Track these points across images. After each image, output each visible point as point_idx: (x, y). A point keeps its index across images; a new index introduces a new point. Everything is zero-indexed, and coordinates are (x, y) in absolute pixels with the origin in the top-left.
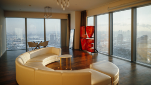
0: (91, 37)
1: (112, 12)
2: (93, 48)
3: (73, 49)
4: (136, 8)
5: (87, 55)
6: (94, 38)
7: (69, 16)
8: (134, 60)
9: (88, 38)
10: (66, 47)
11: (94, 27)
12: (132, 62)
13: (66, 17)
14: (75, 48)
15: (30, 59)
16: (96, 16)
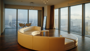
1: (70, 6)
4: (84, 4)
8: (84, 34)
12: (82, 35)
16: (60, 8)
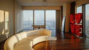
0: (79, 23)
2: (81, 32)
3: (64, 32)
5: (75, 38)
6: (82, 23)
7: (62, 7)
9: (76, 24)
10: (59, 30)
11: (82, 14)
13: (59, 9)
14: (66, 31)
15: (26, 37)
